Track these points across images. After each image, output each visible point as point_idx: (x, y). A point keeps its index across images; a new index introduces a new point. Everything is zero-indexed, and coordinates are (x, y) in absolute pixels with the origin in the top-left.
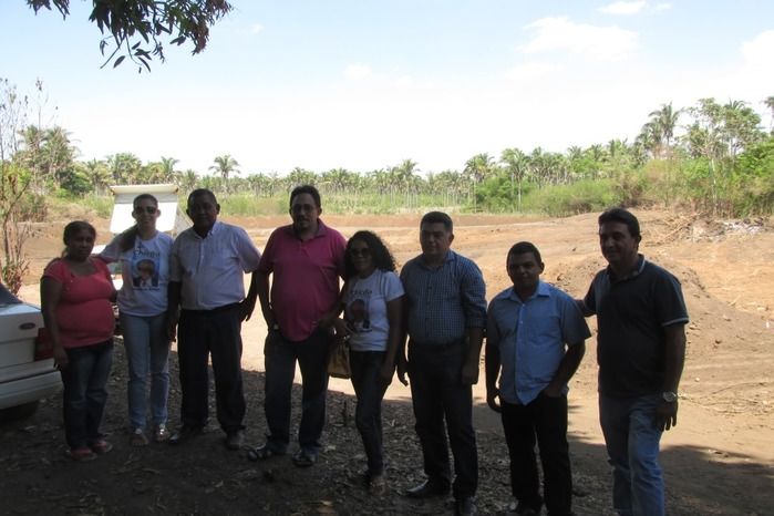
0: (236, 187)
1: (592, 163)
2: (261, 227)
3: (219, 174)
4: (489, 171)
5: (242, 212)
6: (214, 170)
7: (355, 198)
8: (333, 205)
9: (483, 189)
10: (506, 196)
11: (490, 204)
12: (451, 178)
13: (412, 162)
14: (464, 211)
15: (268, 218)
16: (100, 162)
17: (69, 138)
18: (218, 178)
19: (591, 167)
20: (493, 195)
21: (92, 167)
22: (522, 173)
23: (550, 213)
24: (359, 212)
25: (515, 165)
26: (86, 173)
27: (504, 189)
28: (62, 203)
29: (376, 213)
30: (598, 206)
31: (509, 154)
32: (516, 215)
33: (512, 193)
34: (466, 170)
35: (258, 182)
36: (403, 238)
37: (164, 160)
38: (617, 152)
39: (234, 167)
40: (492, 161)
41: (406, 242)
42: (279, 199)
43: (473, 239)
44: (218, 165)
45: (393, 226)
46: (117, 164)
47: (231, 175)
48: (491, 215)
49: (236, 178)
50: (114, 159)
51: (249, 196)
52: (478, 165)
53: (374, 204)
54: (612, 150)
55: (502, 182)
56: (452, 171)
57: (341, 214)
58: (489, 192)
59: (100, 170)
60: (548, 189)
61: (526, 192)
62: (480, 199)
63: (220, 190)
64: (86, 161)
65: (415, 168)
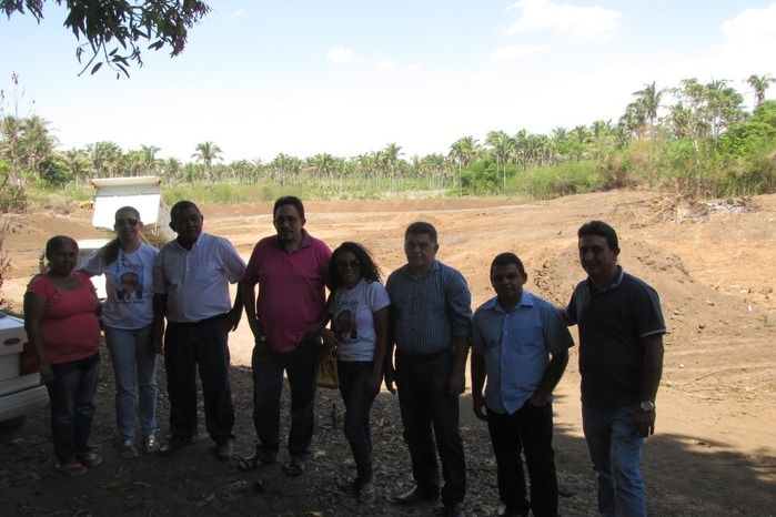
0: (219, 174)
1: (577, 144)
2: (246, 214)
3: (202, 162)
4: (474, 153)
5: (226, 200)
6: (196, 158)
7: (340, 183)
8: (317, 191)
9: (469, 172)
10: (491, 178)
11: (475, 187)
12: (435, 162)
13: (397, 146)
14: (449, 194)
15: (253, 205)
16: (80, 151)
17: (47, 127)
18: (201, 165)
19: (576, 148)
20: (478, 178)
21: (71, 156)
22: (507, 156)
23: (535, 196)
24: (345, 198)
25: (501, 148)
26: (67, 163)
27: (489, 172)
28: (43, 194)
29: (361, 198)
30: (583, 188)
31: (493, 137)
32: (502, 197)
33: (498, 177)
34: (451, 154)
35: (241, 169)
36: (389, 223)
37: (145, 148)
38: (601, 133)
39: (217, 154)
40: (477, 143)
41: (393, 227)
42: (264, 185)
43: (459, 224)
44: (200, 152)
45: (378, 211)
46: (97, 151)
47: (214, 162)
48: (479, 198)
49: (220, 165)
50: (94, 148)
51: (233, 183)
52: (463, 148)
53: (359, 189)
54: (597, 131)
55: (487, 165)
56: (438, 154)
57: (326, 199)
58: (474, 175)
59: (81, 159)
60: (534, 171)
61: (511, 174)
62: (465, 182)
63: (203, 177)
64: (66, 150)
65: (399, 152)
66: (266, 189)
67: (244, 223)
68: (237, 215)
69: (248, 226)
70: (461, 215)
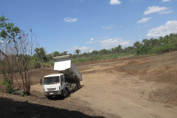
0: (80, 56)
1: (167, 40)
2: (88, 64)
3: (77, 54)
4: (139, 45)
5: (83, 61)
6: (75, 53)
7: (108, 55)
8: (103, 58)
9: (139, 50)
10: (145, 51)
11: (141, 53)
12: (130, 48)
13: (120, 45)
14: (135, 55)
15: (89, 62)
16: (51, 54)
17: (44, 49)
18: (76, 55)
19: (167, 41)
20: (141, 51)
21: (49, 55)
22: (148, 45)
23: (158, 54)
24: (109, 59)
25: (147, 43)
26: (49, 57)
27: (144, 49)
28: (44, 64)
29: (113, 58)
30: (171, 50)
31: (144, 41)
32: (148, 55)
34: (134, 46)
35: (85, 54)
36: (123, 63)
37: (64, 52)
38: (172, 36)
39: (80, 52)
40: (140, 43)
41: (124, 65)
42: (90, 58)
44: (76, 52)
45: (118, 61)
47: (79, 54)
48: (143, 56)
49: (80, 54)
50: (54, 53)
51: (83, 58)
52: (137, 44)
54: (171, 36)
55: (143, 47)
56: (130, 46)
57: (105, 60)
59: (51, 56)
60: (156, 48)
61: (150, 49)
62: (138, 52)
63: (77, 57)
64: (48, 54)
65: (121, 47)
66: (91, 58)
67: (88, 67)
68: (85, 65)
69: (89, 67)
70: (141, 60)
